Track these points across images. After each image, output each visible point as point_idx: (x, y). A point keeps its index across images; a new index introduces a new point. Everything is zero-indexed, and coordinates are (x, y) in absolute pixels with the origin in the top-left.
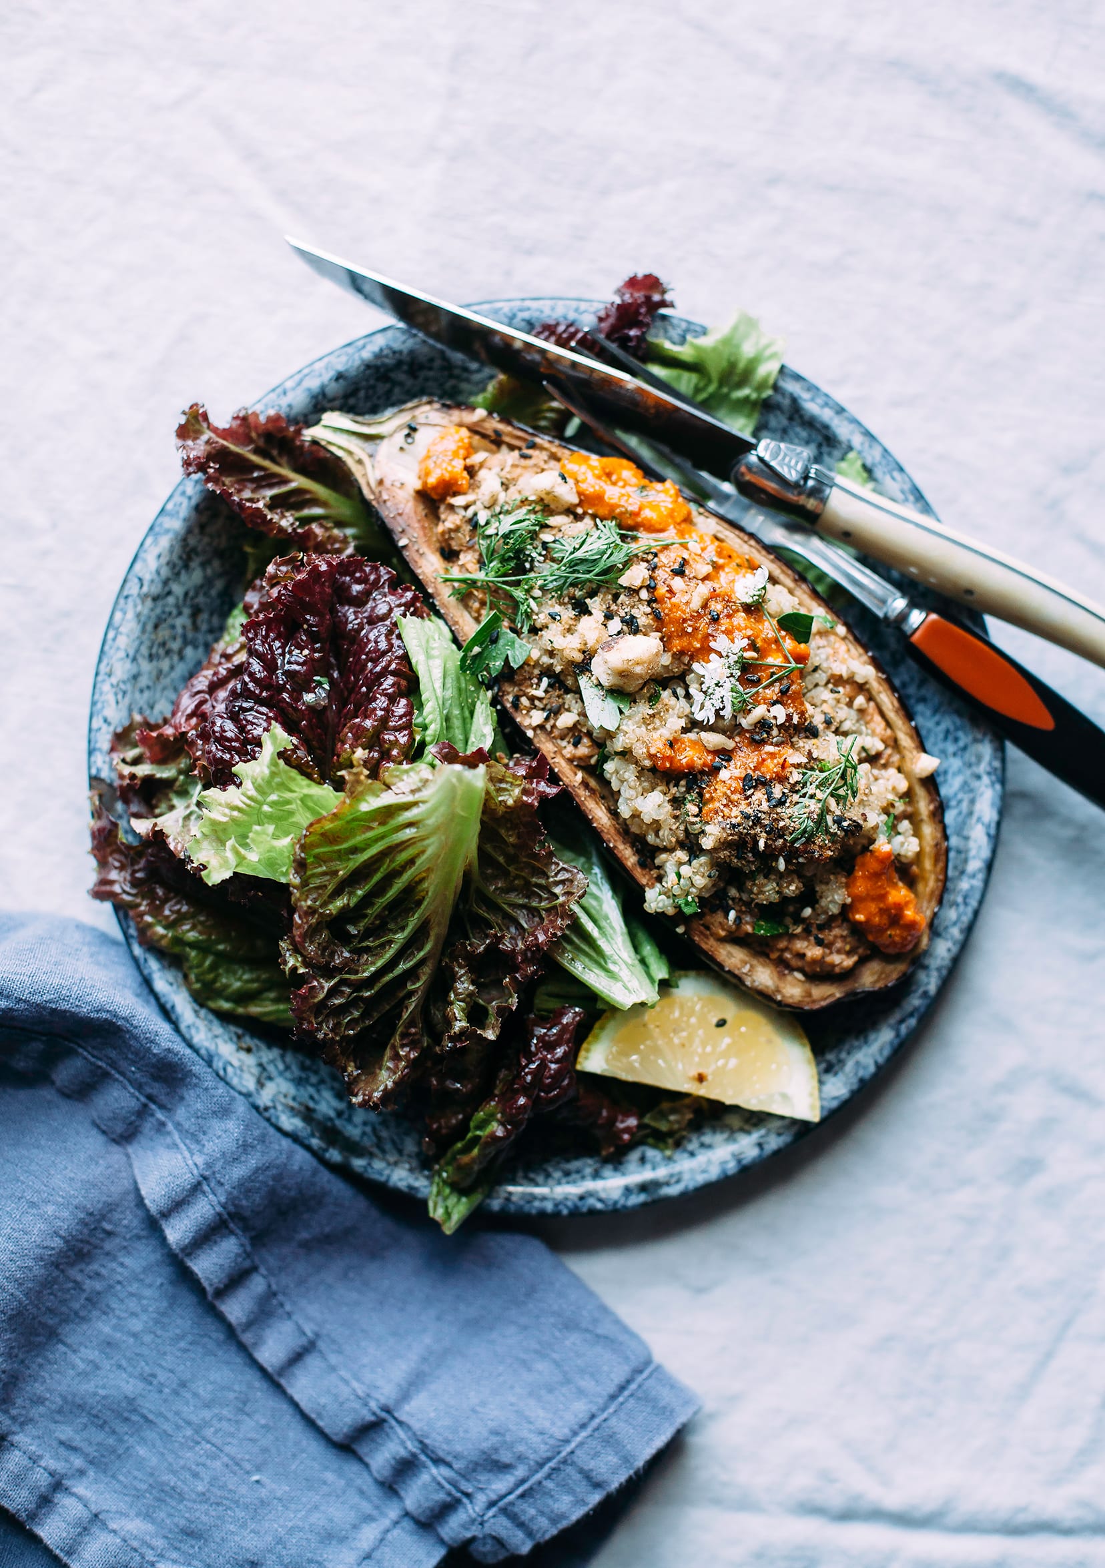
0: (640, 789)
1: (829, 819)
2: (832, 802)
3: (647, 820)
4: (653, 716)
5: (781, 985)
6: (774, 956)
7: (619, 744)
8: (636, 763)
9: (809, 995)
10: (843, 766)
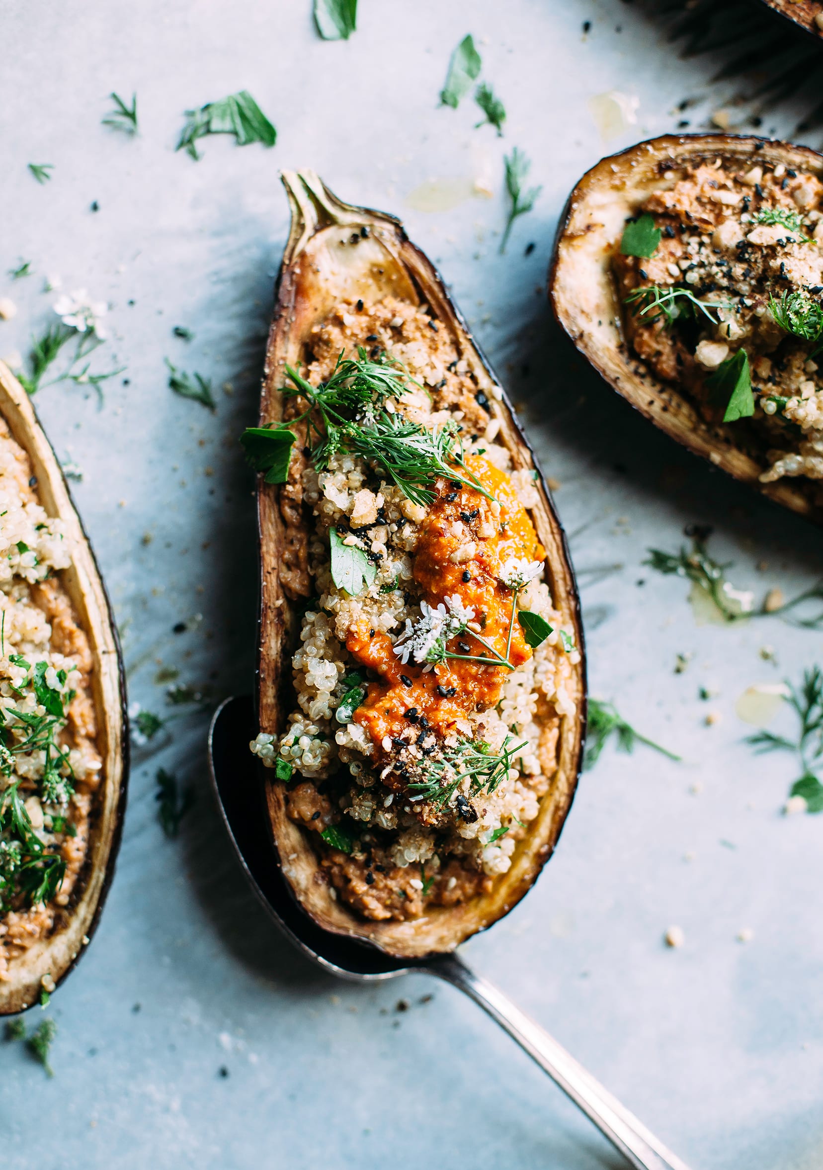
0: (322, 652)
1: (456, 793)
2: (468, 781)
3: (309, 681)
4: (376, 602)
5: (312, 890)
6: (326, 863)
7: (332, 603)
8: (333, 629)
9: (328, 913)
10: (498, 759)
